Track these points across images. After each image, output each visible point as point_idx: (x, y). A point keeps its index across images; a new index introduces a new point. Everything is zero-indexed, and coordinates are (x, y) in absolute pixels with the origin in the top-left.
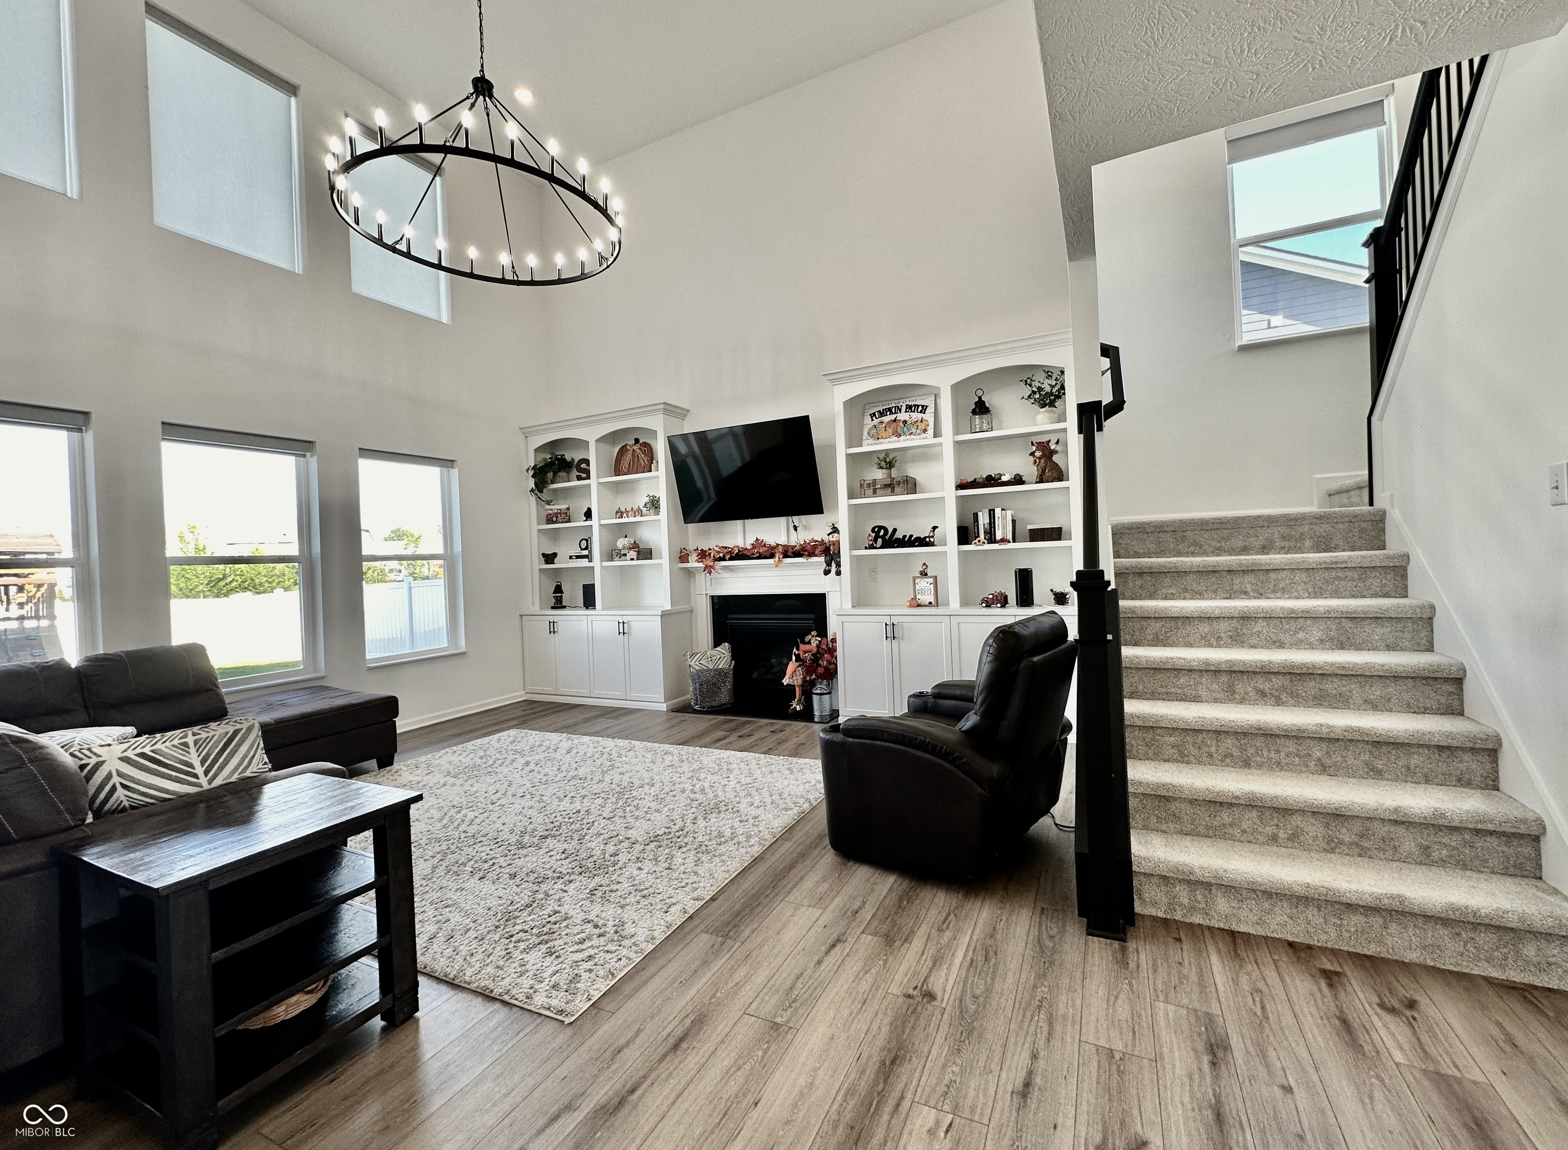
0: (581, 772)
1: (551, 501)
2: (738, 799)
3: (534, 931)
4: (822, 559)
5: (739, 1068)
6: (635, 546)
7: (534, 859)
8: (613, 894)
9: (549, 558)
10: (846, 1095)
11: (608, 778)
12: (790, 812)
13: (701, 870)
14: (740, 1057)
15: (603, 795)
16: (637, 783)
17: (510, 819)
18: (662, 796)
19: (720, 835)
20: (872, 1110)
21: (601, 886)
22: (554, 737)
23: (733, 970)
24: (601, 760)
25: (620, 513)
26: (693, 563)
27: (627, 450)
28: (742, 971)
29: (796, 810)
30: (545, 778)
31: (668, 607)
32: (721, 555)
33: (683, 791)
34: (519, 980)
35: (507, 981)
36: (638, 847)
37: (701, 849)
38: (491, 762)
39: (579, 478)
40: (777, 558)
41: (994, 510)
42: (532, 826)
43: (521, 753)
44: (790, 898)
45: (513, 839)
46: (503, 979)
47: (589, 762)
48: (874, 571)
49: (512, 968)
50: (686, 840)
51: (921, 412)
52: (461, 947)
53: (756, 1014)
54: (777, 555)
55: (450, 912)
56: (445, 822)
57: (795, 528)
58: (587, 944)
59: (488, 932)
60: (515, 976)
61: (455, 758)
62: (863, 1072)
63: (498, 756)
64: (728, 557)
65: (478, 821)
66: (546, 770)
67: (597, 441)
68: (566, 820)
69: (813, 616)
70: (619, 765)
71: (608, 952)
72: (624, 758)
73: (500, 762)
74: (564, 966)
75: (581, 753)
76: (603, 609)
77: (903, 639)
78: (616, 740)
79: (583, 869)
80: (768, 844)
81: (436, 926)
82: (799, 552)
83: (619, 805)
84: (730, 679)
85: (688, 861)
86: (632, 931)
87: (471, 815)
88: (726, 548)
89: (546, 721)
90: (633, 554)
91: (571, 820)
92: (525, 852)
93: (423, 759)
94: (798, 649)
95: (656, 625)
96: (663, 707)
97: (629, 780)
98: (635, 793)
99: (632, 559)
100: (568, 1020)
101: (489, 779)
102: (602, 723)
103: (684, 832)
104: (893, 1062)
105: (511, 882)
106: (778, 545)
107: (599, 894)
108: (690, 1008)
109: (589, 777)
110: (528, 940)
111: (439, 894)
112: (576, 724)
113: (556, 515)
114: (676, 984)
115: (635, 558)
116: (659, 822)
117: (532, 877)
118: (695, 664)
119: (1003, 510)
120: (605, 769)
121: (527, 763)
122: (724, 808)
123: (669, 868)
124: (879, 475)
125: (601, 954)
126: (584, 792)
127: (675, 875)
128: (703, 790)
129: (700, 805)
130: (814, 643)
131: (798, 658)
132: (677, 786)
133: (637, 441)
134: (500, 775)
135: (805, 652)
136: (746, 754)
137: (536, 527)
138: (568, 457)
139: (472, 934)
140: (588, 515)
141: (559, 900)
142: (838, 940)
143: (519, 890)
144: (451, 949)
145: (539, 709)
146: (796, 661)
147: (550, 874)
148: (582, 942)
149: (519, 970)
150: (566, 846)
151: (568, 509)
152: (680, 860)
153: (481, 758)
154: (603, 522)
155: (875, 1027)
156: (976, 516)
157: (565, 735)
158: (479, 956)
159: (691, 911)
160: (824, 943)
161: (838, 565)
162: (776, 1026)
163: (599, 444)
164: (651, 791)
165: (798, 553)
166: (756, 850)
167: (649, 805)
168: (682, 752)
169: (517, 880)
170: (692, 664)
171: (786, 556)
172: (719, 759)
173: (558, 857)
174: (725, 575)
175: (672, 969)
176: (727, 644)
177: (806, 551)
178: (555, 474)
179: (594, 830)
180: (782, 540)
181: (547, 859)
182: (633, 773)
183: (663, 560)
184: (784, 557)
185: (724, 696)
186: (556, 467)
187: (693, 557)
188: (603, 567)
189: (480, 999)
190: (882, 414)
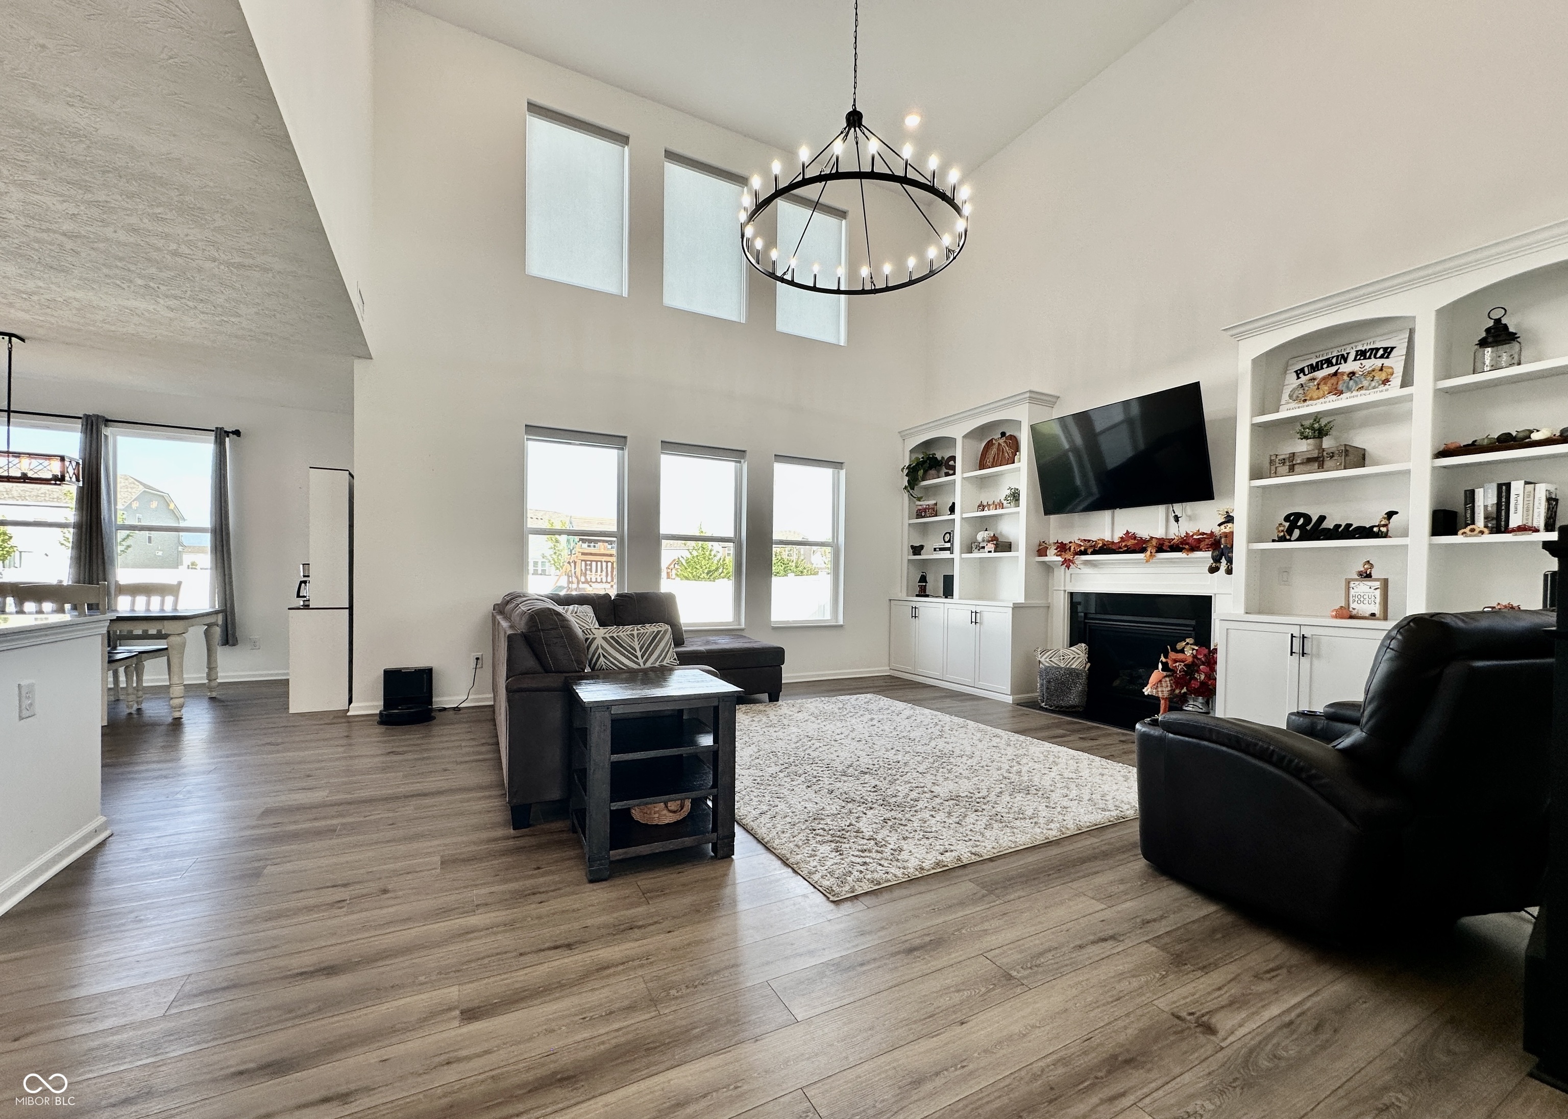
0: (912, 735)
1: (922, 498)
2: (1052, 788)
3: (830, 832)
4: (1209, 554)
5: (958, 991)
6: (994, 539)
7: (850, 786)
8: (902, 827)
9: (917, 550)
10: (1059, 1061)
11: (933, 744)
12: (1107, 813)
13: (988, 833)
14: (963, 983)
15: (923, 755)
16: (957, 752)
17: (843, 755)
18: (977, 768)
19: (1021, 811)
20: (1081, 1087)
21: (895, 819)
22: (900, 705)
23: (985, 919)
24: (933, 729)
25: (982, 507)
26: (1052, 557)
27: (993, 444)
28: (996, 923)
29: (1114, 813)
30: (882, 732)
31: (1021, 599)
32: (1082, 548)
33: (999, 769)
34: (808, 859)
35: (799, 857)
36: (938, 800)
37: (997, 818)
38: (845, 713)
39: (947, 475)
40: (1148, 553)
41: (1508, 485)
42: (858, 763)
43: (870, 712)
44: (1075, 885)
45: (840, 769)
46: (797, 854)
47: (923, 729)
48: (1286, 571)
49: (807, 850)
50: (984, 807)
51: (1382, 357)
52: (778, 825)
53: (993, 960)
54: (1149, 549)
55: (780, 802)
56: (798, 744)
57: (1177, 519)
58: (866, 854)
59: (799, 822)
60: (806, 855)
61: (821, 705)
62: (1085, 1053)
63: (852, 710)
64: (1090, 551)
65: (821, 749)
66: (886, 727)
67: (965, 437)
68: (886, 765)
69: (1193, 622)
70: (948, 736)
71: (880, 865)
72: (954, 732)
73: (852, 714)
74: (843, 862)
75: (918, 721)
76: (960, 599)
77: (1318, 656)
78: (953, 717)
79: (885, 803)
80: (1069, 833)
81: (768, 807)
82: (1177, 545)
83: (934, 765)
84: (1083, 680)
85: (979, 823)
86: (906, 857)
87: (817, 745)
88: (1089, 541)
89: (900, 693)
90: (991, 547)
91: (890, 766)
92: (845, 778)
93: (799, 701)
94: (1166, 657)
95: (1007, 617)
96: (1009, 699)
97: (951, 749)
98: (952, 760)
99: (990, 552)
100: (832, 898)
101: (839, 724)
102: (948, 703)
103: (985, 801)
104: (1128, 1062)
105: (828, 795)
106: (1152, 538)
107: (890, 823)
108: (933, 930)
109: (917, 740)
110: (824, 836)
111: (776, 789)
112: (925, 700)
113: (925, 510)
114: (928, 909)
115: (993, 550)
116: (965, 787)
117: (844, 796)
118: (1045, 660)
119: (1527, 483)
120: (934, 737)
121: (872, 719)
122: (1035, 792)
123: (958, 823)
124: (1304, 447)
125: (874, 864)
126: (908, 749)
127: (961, 830)
128: (1019, 773)
129: (1011, 783)
130: (1189, 652)
131: (1166, 667)
132: (994, 763)
133: (1003, 434)
134: (848, 723)
135: (1175, 661)
136: (1080, 753)
137: (907, 521)
138: (939, 456)
139: (788, 819)
140: (952, 509)
141: (858, 818)
142: (1112, 937)
143: (831, 802)
144: (772, 824)
145: (898, 683)
146: (1163, 670)
147: (858, 798)
148: (863, 851)
149: (810, 852)
150: (878, 783)
151: (936, 504)
152: (972, 821)
153: (839, 709)
154: (965, 516)
155: (1120, 1024)
156: (1470, 496)
157: (910, 705)
158: (788, 835)
159: (965, 861)
160: (1095, 934)
161: (1230, 561)
162: (1009, 977)
163: (966, 440)
164: (968, 762)
165: (1175, 547)
166: (1053, 834)
167: (961, 771)
168: (1012, 738)
169: (832, 796)
170: (1042, 660)
171: (1160, 549)
172: (1048, 751)
173: (869, 789)
174: (1087, 570)
175: (930, 897)
176: (1083, 645)
177: (1187, 544)
178: (925, 472)
179: (906, 778)
180: (1159, 533)
181: (860, 788)
182: (958, 745)
183: (1020, 553)
184: (1157, 552)
185: (1074, 698)
186: (927, 465)
187: (1052, 551)
188: (961, 558)
189: (779, 862)
190: (1314, 368)
